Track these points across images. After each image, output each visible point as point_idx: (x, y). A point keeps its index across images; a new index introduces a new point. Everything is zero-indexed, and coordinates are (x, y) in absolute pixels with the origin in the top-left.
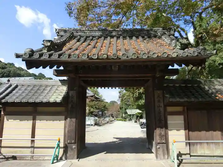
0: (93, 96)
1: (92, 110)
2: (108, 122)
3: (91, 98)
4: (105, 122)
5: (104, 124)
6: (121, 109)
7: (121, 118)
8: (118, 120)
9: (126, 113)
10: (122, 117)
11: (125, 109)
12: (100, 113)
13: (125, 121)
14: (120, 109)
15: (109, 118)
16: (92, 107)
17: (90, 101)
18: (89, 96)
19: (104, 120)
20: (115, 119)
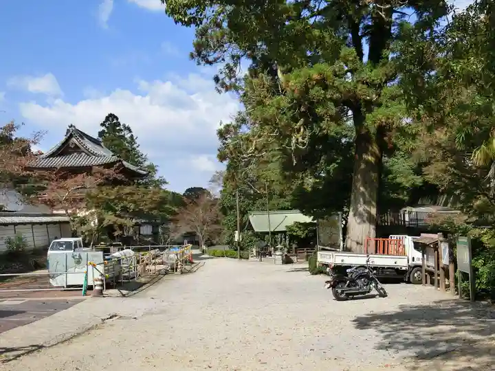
0: (114, 163)
1: (110, 218)
2: (172, 269)
3: (106, 171)
4: (159, 267)
5: (156, 278)
6: (225, 214)
7: (227, 248)
8: (215, 255)
9: (246, 226)
10: (230, 243)
11: (244, 213)
12: (146, 230)
13: (241, 257)
14: (220, 213)
15: (179, 251)
16: (109, 208)
17: (100, 185)
18: (99, 165)
19: (158, 260)
20: (203, 252)
